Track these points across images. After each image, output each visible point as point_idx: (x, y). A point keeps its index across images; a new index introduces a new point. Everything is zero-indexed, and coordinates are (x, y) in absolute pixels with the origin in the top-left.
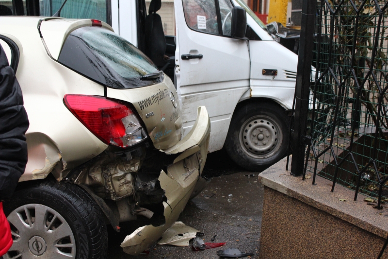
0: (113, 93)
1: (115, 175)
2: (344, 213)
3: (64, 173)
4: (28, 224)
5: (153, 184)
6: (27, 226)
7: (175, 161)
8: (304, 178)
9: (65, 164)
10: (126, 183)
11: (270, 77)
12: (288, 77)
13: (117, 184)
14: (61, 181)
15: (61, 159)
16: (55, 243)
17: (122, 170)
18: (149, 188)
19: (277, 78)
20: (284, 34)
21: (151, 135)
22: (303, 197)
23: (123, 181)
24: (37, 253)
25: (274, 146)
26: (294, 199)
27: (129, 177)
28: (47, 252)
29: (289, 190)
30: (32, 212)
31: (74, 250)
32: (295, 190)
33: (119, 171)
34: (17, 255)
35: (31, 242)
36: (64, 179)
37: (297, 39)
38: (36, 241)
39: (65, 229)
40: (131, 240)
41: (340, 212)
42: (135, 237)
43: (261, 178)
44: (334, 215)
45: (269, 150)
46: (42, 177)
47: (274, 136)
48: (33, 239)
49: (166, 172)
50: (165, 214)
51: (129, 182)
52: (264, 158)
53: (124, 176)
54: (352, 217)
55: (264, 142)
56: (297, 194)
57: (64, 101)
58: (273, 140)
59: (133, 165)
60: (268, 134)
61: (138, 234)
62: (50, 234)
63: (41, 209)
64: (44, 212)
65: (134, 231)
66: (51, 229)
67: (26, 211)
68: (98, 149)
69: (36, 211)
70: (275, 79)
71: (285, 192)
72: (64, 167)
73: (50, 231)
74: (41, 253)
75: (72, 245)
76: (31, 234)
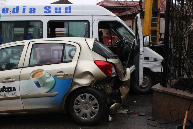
0: (109, 60)
1: (107, 87)
2: (181, 95)
3: (94, 84)
4: (83, 100)
5: (118, 91)
6: (83, 101)
7: (123, 84)
8: (166, 88)
9: (95, 81)
10: (110, 89)
11: (147, 60)
12: (153, 60)
13: (108, 89)
14: (93, 87)
15: (94, 80)
16: (92, 106)
17: (109, 85)
18: (116, 92)
19: (149, 60)
20: (151, 45)
21: (118, 74)
22: (167, 92)
23: (109, 89)
24: (86, 109)
25: (148, 85)
26: (164, 93)
27: (111, 88)
28: (89, 109)
29: (162, 91)
30: (85, 96)
31: (98, 108)
32: (165, 90)
33: (108, 85)
34: (79, 110)
35: (84, 106)
36: (94, 86)
37: (163, 46)
38: (86, 105)
39: (96, 101)
40: (113, 107)
41: (180, 95)
42: (114, 106)
43: (153, 88)
44: (178, 96)
45: (147, 87)
46: (88, 85)
47: (148, 82)
48: (85, 105)
49: (121, 87)
50: (122, 100)
51: (111, 89)
52: (145, 90)
53: (109, 87)
54: (184, 95)
55: (145, 84)
56: (165, 91)
57: (95, 62)
58: (148, 83)
59: (112, 84)
60: (146, 81)
61: (115, 105)
62: (91, 103)
63: (88, 95)
64: (89, 96)
65: (114, 104)
66: (91, 101)
67: (83, 96)
68: (104, 77)
69: (86, 96)
70: (149, 61)
71: (161, 91)
72: (95, 82)
73: (91, 102)
74: (87, 109)
75: (98, 106)
76: (84, 103)
